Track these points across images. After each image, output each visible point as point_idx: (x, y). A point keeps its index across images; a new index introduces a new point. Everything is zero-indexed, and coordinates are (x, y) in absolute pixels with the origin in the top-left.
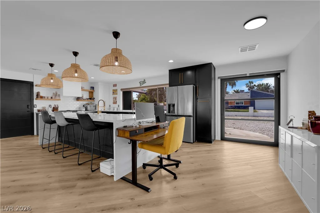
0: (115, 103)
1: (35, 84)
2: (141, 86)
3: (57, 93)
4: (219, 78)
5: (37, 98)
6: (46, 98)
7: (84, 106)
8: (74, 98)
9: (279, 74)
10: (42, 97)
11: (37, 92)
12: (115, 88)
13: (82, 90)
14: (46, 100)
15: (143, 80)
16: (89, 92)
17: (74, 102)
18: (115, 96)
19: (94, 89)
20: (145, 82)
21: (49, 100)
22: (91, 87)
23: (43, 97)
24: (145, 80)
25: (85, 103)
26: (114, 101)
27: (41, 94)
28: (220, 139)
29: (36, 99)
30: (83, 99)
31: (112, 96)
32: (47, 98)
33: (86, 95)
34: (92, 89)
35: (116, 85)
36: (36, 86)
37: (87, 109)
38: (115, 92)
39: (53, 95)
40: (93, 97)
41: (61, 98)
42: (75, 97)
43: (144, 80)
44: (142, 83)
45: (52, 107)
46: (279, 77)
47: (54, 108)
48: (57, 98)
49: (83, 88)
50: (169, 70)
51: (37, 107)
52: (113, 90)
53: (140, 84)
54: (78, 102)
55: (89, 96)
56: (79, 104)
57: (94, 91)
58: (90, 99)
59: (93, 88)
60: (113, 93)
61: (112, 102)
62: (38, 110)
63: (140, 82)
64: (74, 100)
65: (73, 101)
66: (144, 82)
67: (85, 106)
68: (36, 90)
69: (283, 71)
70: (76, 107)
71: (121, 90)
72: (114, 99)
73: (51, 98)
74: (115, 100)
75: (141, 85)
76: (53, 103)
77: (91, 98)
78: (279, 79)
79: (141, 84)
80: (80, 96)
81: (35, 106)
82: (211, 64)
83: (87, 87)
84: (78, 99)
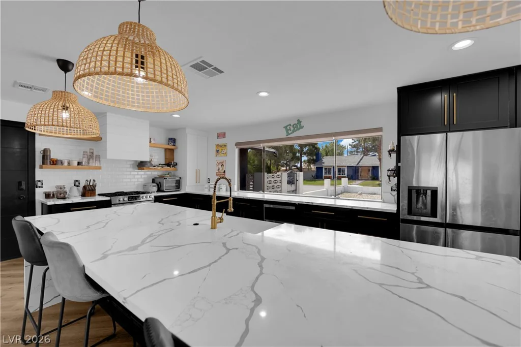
2: (288, 136)
3: (92, 153)
5: (43, 163)
6: (66, 164)
7: (156, 180)
8: (133, 162)
10: (55, 163)
12: (221, 141)
13: (150, 146)
14: (66, 168)
15: (296, 122)
16: (166, 150)
17: (133, 173)
18: (221, 158)
19: (175, 142)
20: (300, 125)
21: (74, 168)
22: (169, 139)
23: (57, 161)
24: (299, 122)
25: (156, 173)
26: (218, 170)
27: (54, 156)
29: (41, 167)
30: (151, 165)
31: (214, 159)
32: (69, 164)
33: (159, 158)
34: (172, 144)
35: (225, 134)
37: (161, 189)
38: (220, 149)
39: (83, 157)
40: (173, 160)
41: (103, 164)
42: (136, 161)
43: (298, 120)
44: (292, 129)
45: (82, 185)
47: (84, 187)
48: (93, 163)
49: (153, 142)
50: (398, 89)
51: (44, 186)
52: (217, 145)
53: (287, 131)
54: (141, 172)
55: (166, 159)
56: (143, 176)
57: (177, 148)
58: (168, 165)
59: (173, 141)
60: (218, 151)
61: (215, 171)
62: (46, 195)
63: (286, 127)
64: (133, 168)
65: (131, 169)
66: (298, 125)
67: (158, 181)
68: (40, 144)
70: (136, 183)
71: (237, 144)
72: (220, 166)
73: (79, 164)
74: (221, 169)
75: (288, 134)
76: (84, 176)
77: (170, 163)
79: (290, 132)
80: (147, 159)
81: (39, 184)
83: (162, 140)
84: (141, 165)
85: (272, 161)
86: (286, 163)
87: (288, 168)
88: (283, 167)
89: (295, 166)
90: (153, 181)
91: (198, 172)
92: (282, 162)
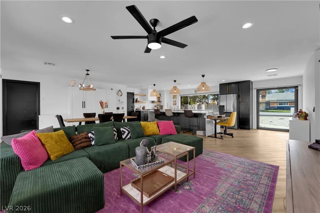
0: (175, 104)
1: (135, 94)
4: (255, 88)
5: (136, 101)
9: (297, 87)
11: (137, 98)
16: (158, 97)
18: (175, 100)
19: (161, 95)
22: (159, 94)
23: (139, 101)
25: (156, 104)
28: (256, 128)
30: (155, 102)
31: (172, 100)
33: (156, 100)
36: (135, 95)
38: (174, 97)
46: (297, 88)
47: (143, 108)
50: (220, 84)
51: (136, 107)
52: (173, 96)
57: (161, 97)
60: (173, 97)
61: (173, 103)
63: (195, 91)
64: (151, 103)
68: (136, 97)
69: (300, 85)
71: (180, 95)
75: (196, 93)
77: (159, 101)
78: (298, 90)
82: (250, 81)
84: (153, 102)
85: (191, 100)
86: (200, 100)
87: (201, 103)
88: (198, 102)
89: (205, 102)
90: (155, 106)
91: (168, 104)
92: (197, 100)
